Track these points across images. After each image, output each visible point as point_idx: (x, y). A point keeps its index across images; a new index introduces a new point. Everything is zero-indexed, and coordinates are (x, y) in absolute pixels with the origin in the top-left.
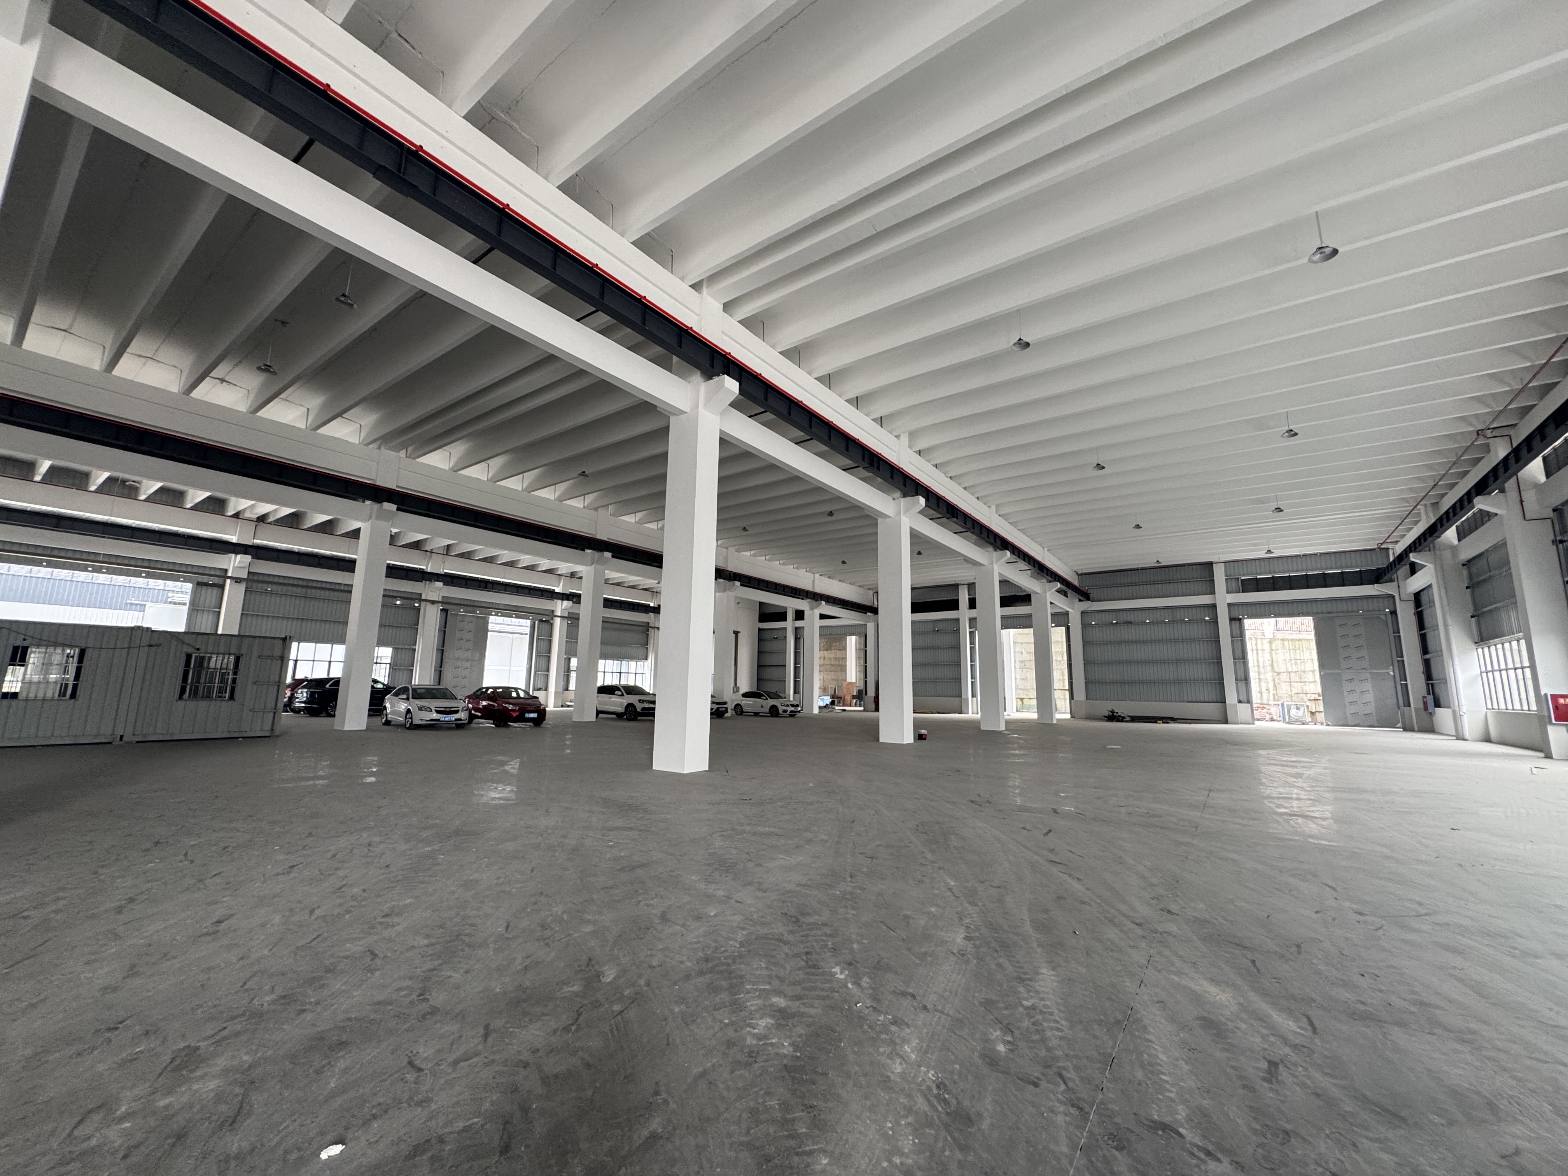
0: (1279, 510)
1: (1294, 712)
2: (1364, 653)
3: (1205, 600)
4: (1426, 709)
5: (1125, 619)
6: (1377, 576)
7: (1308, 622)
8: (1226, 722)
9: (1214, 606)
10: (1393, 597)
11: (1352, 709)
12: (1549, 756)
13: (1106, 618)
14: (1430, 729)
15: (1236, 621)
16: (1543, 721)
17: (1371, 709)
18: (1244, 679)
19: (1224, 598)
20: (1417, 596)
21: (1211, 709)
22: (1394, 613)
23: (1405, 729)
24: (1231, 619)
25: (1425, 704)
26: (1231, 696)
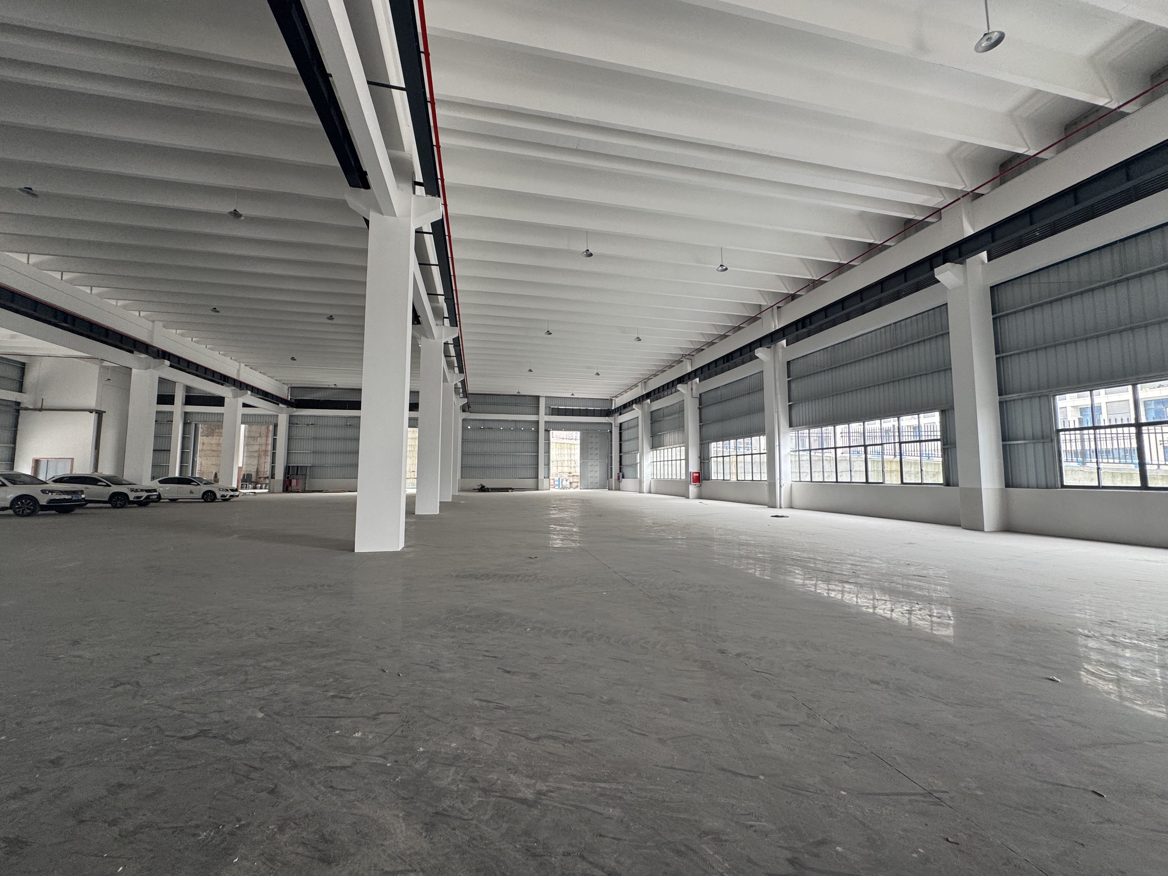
0: (598, 374)
1: (564, 483)
2: (598, 452)
3: (533, 418)
4: (619, 479)
5: (488, 426)
6: (608, 413)
7: (577, 435)
8: (538, 490)
9: (538, 422)
10: (611, 424)
11: (590, 480)
12: (688, 498)
13: (478, 424)
14: (618, 489)
15: (547, 431)
16: (686, 484)
17: (598, 480)
18: (548, 464)
19: (543, 418)
20: (621, 424)
21: (531, 482)
22: (611, 432)
23: (609, 489)
24: (546, 430)
25: (619, 477)
26: (541, 476)
